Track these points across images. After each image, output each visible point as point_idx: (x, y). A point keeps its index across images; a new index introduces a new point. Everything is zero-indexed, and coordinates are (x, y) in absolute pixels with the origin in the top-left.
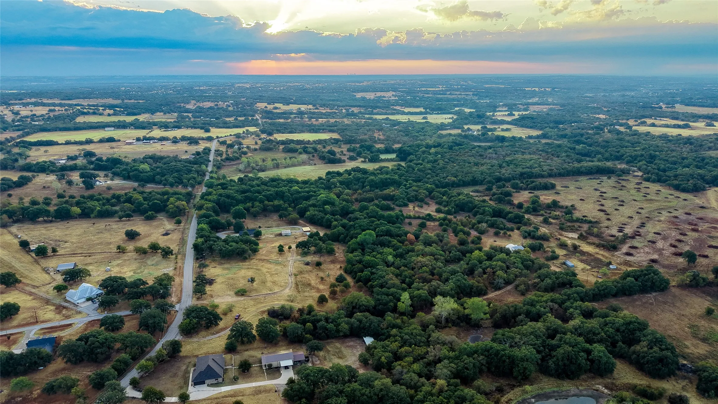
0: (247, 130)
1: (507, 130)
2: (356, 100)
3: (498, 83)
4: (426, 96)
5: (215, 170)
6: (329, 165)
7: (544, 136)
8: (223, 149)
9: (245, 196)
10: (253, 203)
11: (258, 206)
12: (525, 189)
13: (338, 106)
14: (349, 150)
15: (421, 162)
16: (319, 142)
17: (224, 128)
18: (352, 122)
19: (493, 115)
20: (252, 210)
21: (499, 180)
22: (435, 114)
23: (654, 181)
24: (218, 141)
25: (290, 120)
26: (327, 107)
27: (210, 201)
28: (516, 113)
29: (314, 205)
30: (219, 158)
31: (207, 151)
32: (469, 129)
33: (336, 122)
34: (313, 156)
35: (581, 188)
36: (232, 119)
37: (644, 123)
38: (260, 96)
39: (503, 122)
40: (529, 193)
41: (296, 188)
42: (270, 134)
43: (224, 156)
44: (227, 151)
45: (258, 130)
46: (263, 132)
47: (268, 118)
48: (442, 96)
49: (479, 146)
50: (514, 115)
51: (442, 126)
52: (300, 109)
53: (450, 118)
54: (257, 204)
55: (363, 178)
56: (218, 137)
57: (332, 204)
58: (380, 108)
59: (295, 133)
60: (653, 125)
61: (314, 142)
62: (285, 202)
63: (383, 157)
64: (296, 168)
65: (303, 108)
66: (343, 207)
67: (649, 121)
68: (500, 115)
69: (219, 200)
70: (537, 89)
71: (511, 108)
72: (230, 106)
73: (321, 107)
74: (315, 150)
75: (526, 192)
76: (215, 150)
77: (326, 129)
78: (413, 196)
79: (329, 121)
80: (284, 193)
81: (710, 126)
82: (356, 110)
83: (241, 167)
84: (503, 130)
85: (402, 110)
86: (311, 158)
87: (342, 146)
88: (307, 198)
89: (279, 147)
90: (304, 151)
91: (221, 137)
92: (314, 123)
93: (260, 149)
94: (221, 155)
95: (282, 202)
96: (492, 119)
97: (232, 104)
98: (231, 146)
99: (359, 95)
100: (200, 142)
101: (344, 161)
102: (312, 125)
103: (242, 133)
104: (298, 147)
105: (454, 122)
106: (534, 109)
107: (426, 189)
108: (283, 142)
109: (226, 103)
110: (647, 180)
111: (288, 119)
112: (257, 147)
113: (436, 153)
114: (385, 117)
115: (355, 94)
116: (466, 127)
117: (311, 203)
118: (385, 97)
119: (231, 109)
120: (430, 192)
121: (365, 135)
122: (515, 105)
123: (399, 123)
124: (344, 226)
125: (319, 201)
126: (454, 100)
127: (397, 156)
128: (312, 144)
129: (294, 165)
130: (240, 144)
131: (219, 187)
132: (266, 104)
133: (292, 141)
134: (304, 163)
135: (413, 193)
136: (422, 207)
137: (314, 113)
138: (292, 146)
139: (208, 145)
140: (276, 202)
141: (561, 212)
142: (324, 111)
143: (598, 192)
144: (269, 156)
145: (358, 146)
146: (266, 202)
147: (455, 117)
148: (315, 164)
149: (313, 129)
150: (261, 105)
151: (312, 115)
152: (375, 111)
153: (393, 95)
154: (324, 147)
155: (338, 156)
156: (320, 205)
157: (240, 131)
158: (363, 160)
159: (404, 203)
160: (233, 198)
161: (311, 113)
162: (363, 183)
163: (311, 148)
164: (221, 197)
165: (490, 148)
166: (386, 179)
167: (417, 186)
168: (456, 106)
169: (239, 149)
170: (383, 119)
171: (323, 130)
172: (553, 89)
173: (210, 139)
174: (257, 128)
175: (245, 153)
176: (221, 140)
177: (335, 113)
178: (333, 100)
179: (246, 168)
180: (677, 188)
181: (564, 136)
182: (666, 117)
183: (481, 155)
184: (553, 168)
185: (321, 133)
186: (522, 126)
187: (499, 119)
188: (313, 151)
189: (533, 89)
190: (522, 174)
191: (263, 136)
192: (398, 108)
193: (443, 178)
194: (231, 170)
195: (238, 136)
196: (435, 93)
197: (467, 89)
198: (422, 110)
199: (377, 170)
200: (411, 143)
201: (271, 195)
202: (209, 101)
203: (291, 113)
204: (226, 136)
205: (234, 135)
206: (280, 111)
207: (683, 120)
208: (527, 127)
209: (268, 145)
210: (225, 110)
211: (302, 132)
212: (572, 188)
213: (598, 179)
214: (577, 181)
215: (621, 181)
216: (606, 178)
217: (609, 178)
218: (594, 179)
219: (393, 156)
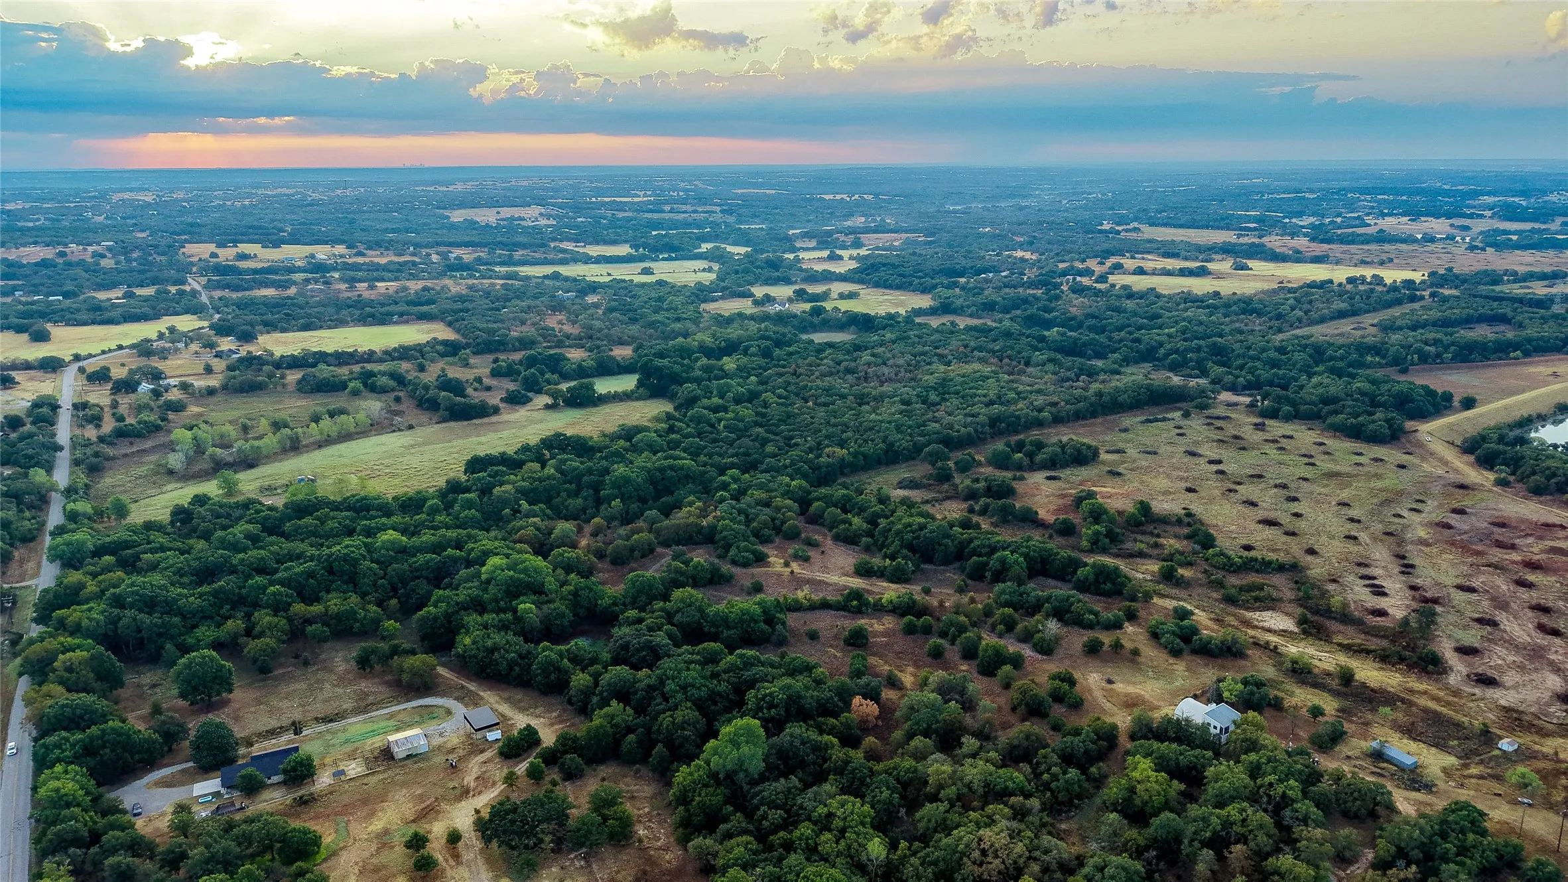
0: (172, 330)
1: (852, 296)
2: (453, 226)
3: (761, 186)
4: (621, 215)
5: (83, 479)
6: (452, 424)
7: (947, 308)
8: (100, 396)
9: (215, 594)
10: (248, 616)
11: (270, 627)
12: (1034, 467)
13: (416, 246)
14: (495, 373)
15: (716, 400)
16: (403, 353)
17: (94, 323)
18: (471, 287)
19: (798, 260)
20: (253, 646)
21: (952, 443)
22: (664, 259)
23: (1288, 418)
24: (82, 370)
25: (292, 291)
26: (387, 249)
27: (76, 630)
28: (845, 254)
29: (479, 606)
30: (91, 433)
31: (45, 411)
32: (768, 299)
33: (425, 289)
34: (398, 400)
35: (1155, 453)
36: (115, 295)
37: (1118, 267)
38: (191, 225)
39: (828, 277)
40: (1049, 478)
41: (390, 535)
42: (247, 337)
43: (108, 425)
44: (115, 405)
45: (206, 324)
46: (222, 330)
47: (228, 286)
48: (656, 216)
49: (831, 345)
50: (840, 258)
51: (701, 293)
52: (312, 256)
53: (704, 270)
54: (264, 618)
55: (590, 471)
56: (77, 358)
57: (537, 590)
58: (524, 246)
59: (321, 328)
60: (1140, 271)
61: (391, 355)
62: (363, 595)
63: (603, 386)
64: (354, 443)
65: (322, 253)
66: (575, 594)
67: (1129, 263)
68: (812, 258)
69: (114, 621)
70: (845, 196)
71: (824, 240)
72: (103, 256)
73: (370, 248)
74: (400, 379)
75: (1038, 477)
76: (75, 406)
77: (408, 314)
78: (765, 525)
79: (405, 289)
80: (354, 563)
81: (1242, 269)
82: (467, 255)
83: (175, 460)
84: (842, 296)
85: (581, 250)
86: (394, 407)
87: (472, 361)
88: (440, 576)
89: (283, 377)
90: (365, 385)
91: (90, 356)
92: (367, 295)
93: (225, 387)
94: (96, 420)
95: (354, 599)
96: (801, 270)
97: (109, 249)
98: (127, 386)
99: (457, 216)
100: (18, 376)
101: (496, 411)
102: (359, 304)
103: (154, 336)
104: (344, 371)
105: (721, 278)
106: (872, 244)
107: (788, 493)
108: (294, 363)
109: (90, 249)
110: (1273, 414)
111: (286, 288)
112: (214, 382)
113: (743, 372)
114: (548, 270)
115: (447, 213)
116: (759, 291)
117: (462, 595)
118: (523, 219)
119: (108, 263)
120: (804, 503)
121: (523, 323)
122: (829, 234)
123: (594, 288)
124: (623, 694)
125: (488, 582)
126: (687, 225)
127: (640, 383)
128: (381, 361)
129: (346, 437)
130: (156, 376)
131: (108, 559)
132: (212, 247)
133: (322, 357)
134: (376, 427)
135: (765, 515)
136: (807, 559)
137: (356, 267)
138: (324, 371)
139: (44, 386)
140: (334, 603)
141: (1177, 537)
142: (383, 261)
143: (1202, 461)
144: (261, 408)
145: (517, 356)
146: (298, 608)
147: (716, 267)
148: (411, 427)
149: (373, 316)
150: (200, 251)
151: (352, 274)
152: (519, 254)
153: (541, 214)
154: (422, 369)
155: (475, 396)
156: (497, 601)
157: (148, 330)
158: (550, 401)
159: (754, 552)
160: (170, 607)
161: (347, 267)
162: (596, 487)
163: (384, 374)
164: (123, 607)
165: (858, 348)
166: (662, 470)
167: (760, 487)
168: (704, 238)
169: (156, 394)
170: (545, 277)
171: (401, 315)
172: (876, 196)
173: (51, 366)
174: (200, 319)
175: (178, 407)
176: (92, 366)
177: (414, 264)
178: (394, 231)
179: (190, 461)
180: (1355, 433)
181: (990, 307)
182: (1149, 253)
183: (849, 371)
184: (1056, 399)
185: (396, 323)
186: (877, 285)
187: (819, 267)
188: (392, 383)
189: (838, 197)
190: (994, 421)
191: (227, 344)
192: (566, 245)
193: (811, 450)
194: (143, 470)
195: (144, 349)
196: (640, 208)
197: (701, 199)
198: (624, 250)
199: (614, 437)
200: (660, 346)
201: (310, 574)
202: (36, 243)
203: (292, 270)
204: (104, 352)
205: (132, 347)
206: (259, 265)
207: (1186, 259)
208: (890, 287)
209: (249, 375)
210: (92, 269)
211: (340, 323)
212: (1132, 452)
213: (1164, 419)
214: (1126, 430)
215: (1219, 423)
216: (1177, 414)
217: (1186, 415)
218: (1157, 420)
219: (628, 383)
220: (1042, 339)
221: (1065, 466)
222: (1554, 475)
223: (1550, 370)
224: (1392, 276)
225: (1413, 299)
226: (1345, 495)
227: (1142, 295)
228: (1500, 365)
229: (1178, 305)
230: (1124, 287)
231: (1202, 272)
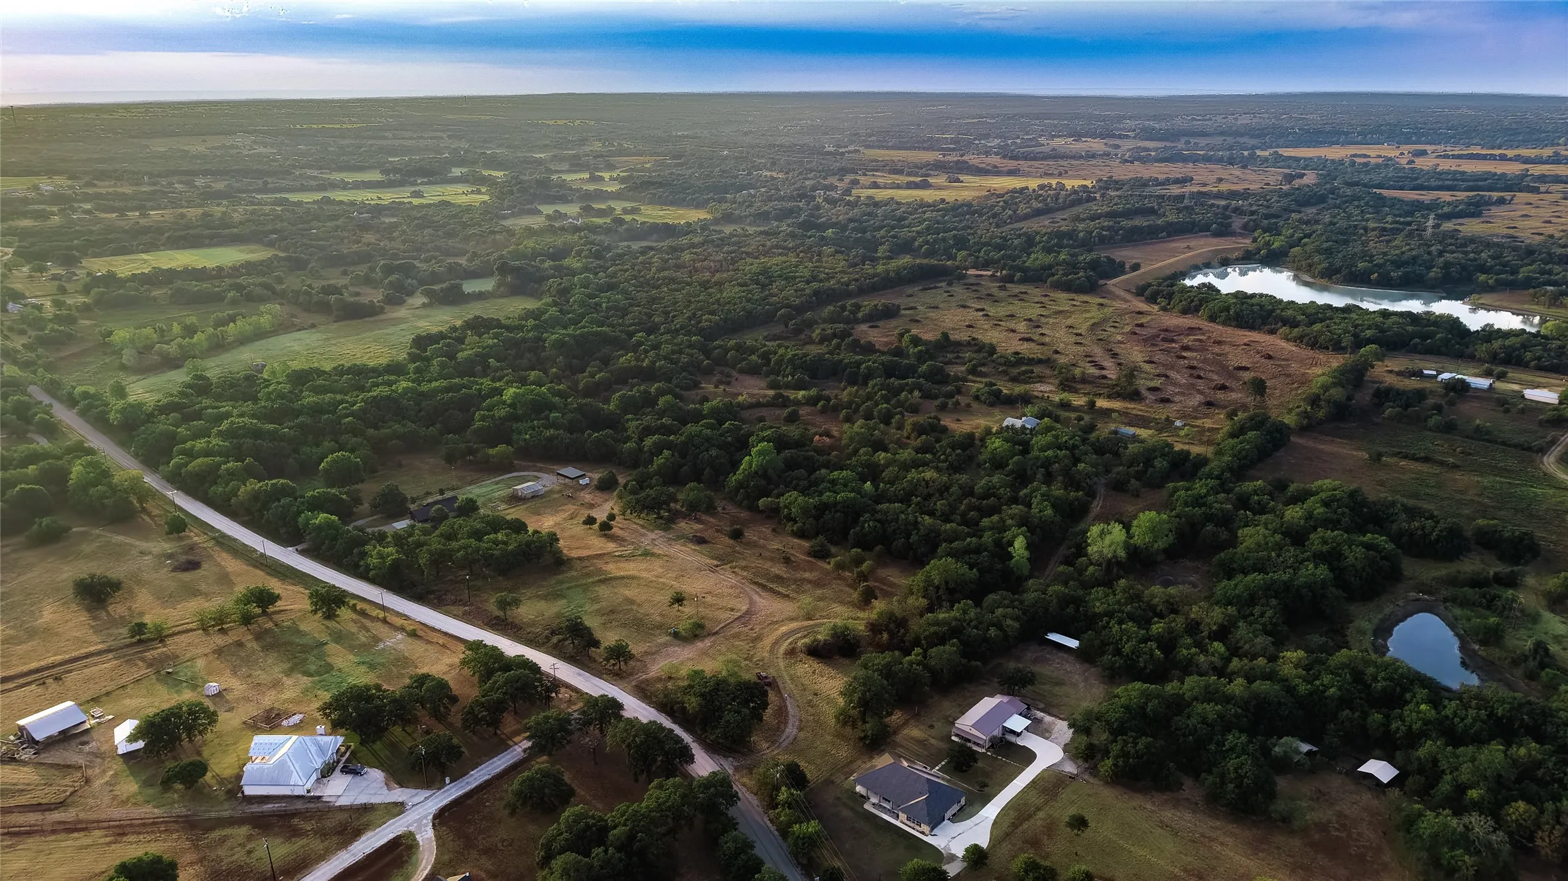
1: (636, 210)
4: (343, 141)
5: (48, 375)
6: (349, 322)
7: (728, 218)
12: (859, 321)
18: (251, 213)
19: (563, 181)
21: (794, 309)
23: (1023, 281)
25: (58, 220)
26: (117, 179)
28: (605, 175)
29: (518, 418)
32: (559, 215)
33: (204, 215)
34: (281, 306)
35: (937, 308)
37: (855, 183)
39: (603, 195)
40: (873, 327)
48: (383, 142)
50: (603, 179)
51: (492, 211)
53: (473, 192)
57: (552, 407)
60: (875, 186)
62: (415, 422)
63: (469, 287)
65: (44, 184)
66: (580, 409)
67: (863, 180)
68: (575, 179)
69: (242, 445)
73: (97, 179)
74: (271, 290)
75: (865, 327)
77: (220, 236)
78: (688, 365)
79: (182, 216)
80: (393, 401)
81: (956, 182)
82: (213, 183)
84: (627, 211)
85: (331, 177)
88: (472, 404)
95: (410, 424)
96: (572, 189)
102: (152, 230)
104: (209, 285)
105: (496, 199)
106: (624, 167)
107: (691, 346)
110: (1009, 279)
111: (45, 218)
112: (83, 299)
113: (589, 270)
114: (318, 196)
116: (548, 209)
117: (500, 413)
118: (238, 147)
120: (706, 351)
122: (577, 158)
123: (379, 210)
124: (667, 447)
125: (515, 404)
126: (423, 150)
127: (499, 286)
128: (237, 275)
129: (259, 335)
134: (282, 327)
135: (683, 359)
136: (728, 383)
137: (100, 197)
140: (396, 427)
141: (970, 352)
142: (126, 191)
143: (971, 310)
147: (483, 189)
148: (313, 326)
149: (185, 239)
151: (107, 203)
152: (270, 182)
156: (530, 414)
158: (424, 301)
159: (689, 381)
160: (272, 436)
161: (90, 197)
163: (248, 285)
166: (581, 336)
167: (668, 342)
168: (450, 163)
171: (212, 238)
177: (163, 193)
180: (1067, 287)
181: (766, 216)
182: (877, 170)
183: (679, 266)
184: (855, 277)
187: (588, 187)
188: (268, 293)
190: (817, 293)
192: (310, 172)
193: (691, 318)
194: (92, 369)
196: (358, 134)
198: (376, 176)
201: (366, 411)
203: (31, 201)
207: (909, 174)
208: (662, 204)
209: (112, 292)
212: (920, 308)
213: (935, 288)
214: (911, 296)
215: (974, 288)
216: (943, 284)
217: (950, 284)
218: (930, 289)
219: (487, 285)
220: (823, 238)
221: (879, 319)
222: (1193, 301)
223: (1185, 245)
224: (1070, 184)
225: (1090, 199)
226: (1069, 322)
227: (887, 203)
228: (1155, 243)
229: (917, 210)
230: (869, 197)
231: (925, 185)
